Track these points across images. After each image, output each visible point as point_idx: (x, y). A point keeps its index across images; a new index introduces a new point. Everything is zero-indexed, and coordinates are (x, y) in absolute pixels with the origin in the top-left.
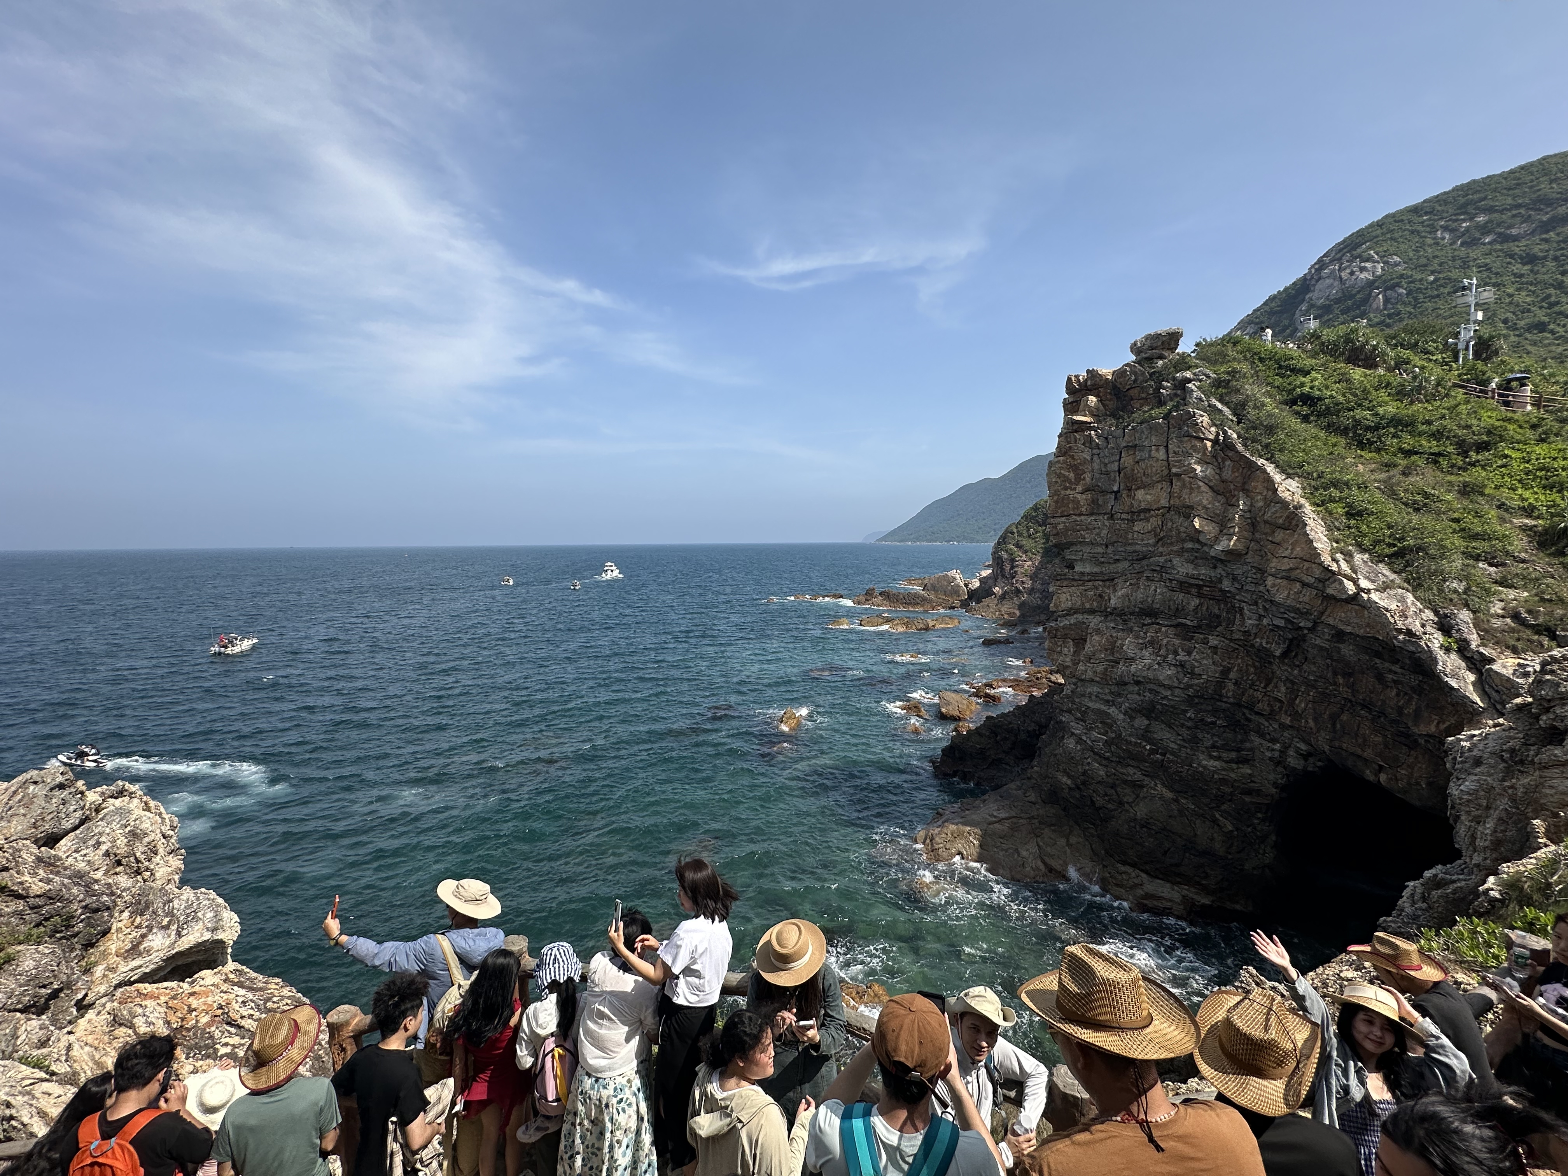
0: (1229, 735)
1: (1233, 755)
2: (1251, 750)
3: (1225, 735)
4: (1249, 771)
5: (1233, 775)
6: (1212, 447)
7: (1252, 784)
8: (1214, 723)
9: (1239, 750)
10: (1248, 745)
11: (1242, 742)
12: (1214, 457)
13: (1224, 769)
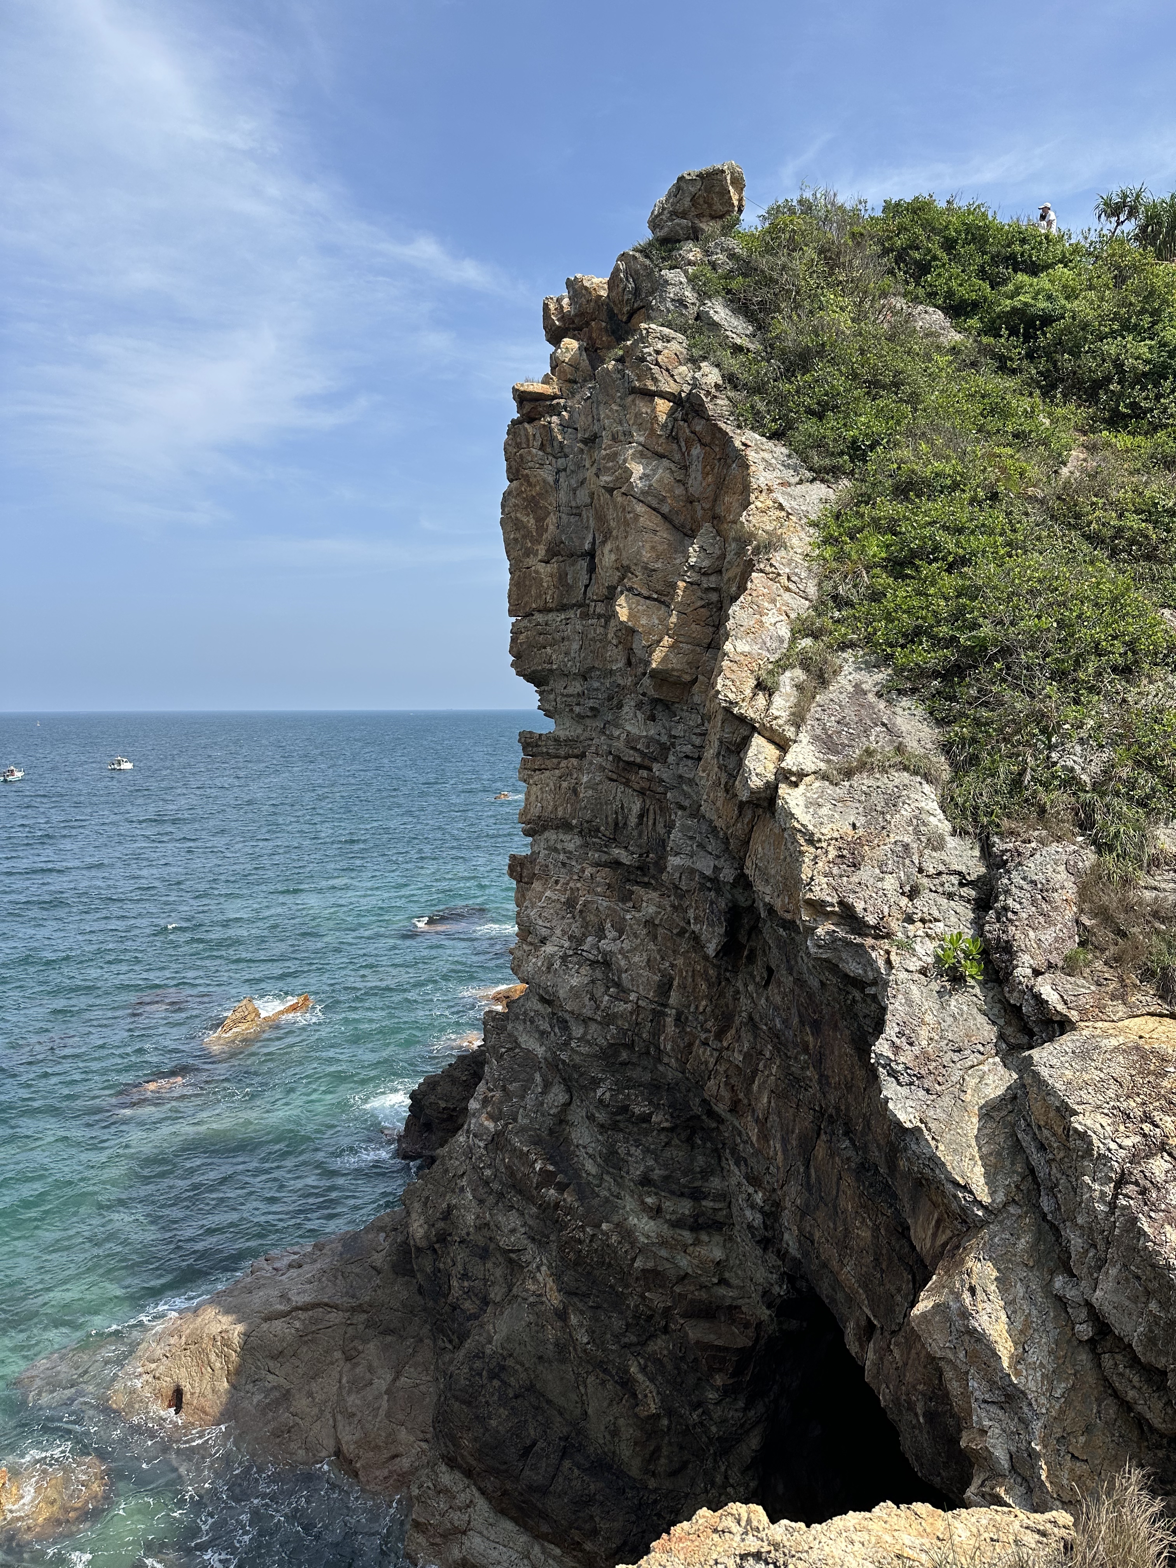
0: (677, 1153)
1: (685, 1207)
2: (724, 1197)
3: (667, 1154)
4: (718, 1254)
5: (684, 1262)
6: (671, 414)
7: (722, 1291)
8: (646, 1118)
9: (696, 1195)
10: (715, 1183)
11: (706, 1174)
12: (673, 437)
13: (663, 1243)
